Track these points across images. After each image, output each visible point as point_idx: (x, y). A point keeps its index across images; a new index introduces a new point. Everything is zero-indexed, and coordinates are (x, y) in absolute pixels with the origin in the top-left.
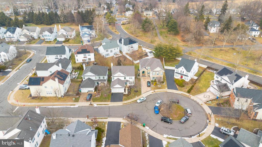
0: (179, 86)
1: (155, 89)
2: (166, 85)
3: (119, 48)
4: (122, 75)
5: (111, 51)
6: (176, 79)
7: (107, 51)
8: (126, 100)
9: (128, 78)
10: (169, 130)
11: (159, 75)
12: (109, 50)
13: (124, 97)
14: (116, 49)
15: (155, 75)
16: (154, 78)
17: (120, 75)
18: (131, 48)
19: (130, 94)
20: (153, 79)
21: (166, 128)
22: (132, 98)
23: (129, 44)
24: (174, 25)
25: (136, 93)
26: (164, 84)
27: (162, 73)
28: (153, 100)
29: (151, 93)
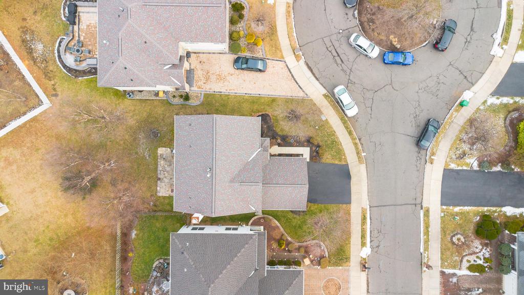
1: (276, 47)
8: (340, 152)
21: (467, 42)
22: (333, 133)
28: (339, 61)
29: (302, 62)
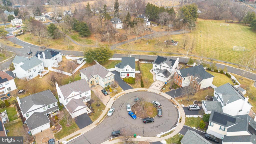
0: (131, 84)
1: (113, 95)
2: (120, 88)
3: (42, 64)
4: (76, 93)
5: (35, 70)
6: (123, 78)
7: (29, 72)
8: (95, 119)
9: (83, 95)
10: (157, 128)
11: (110, 80)
12: (32, 70)
13: (91, 117)
14: (39, 65)
15: (107, 81)
16: (106, 84)
17: (74, 94)
18: (56, 60)
19: (95, 111)
20: (106, 86)
21: (153, 127)
22: (100, 115)
23: (53, 56)
24: (85, 27)
25: (99, 107)
26: (117, 87)
27: (113, 77)
28: (121, 106)
29: (114, 101)
